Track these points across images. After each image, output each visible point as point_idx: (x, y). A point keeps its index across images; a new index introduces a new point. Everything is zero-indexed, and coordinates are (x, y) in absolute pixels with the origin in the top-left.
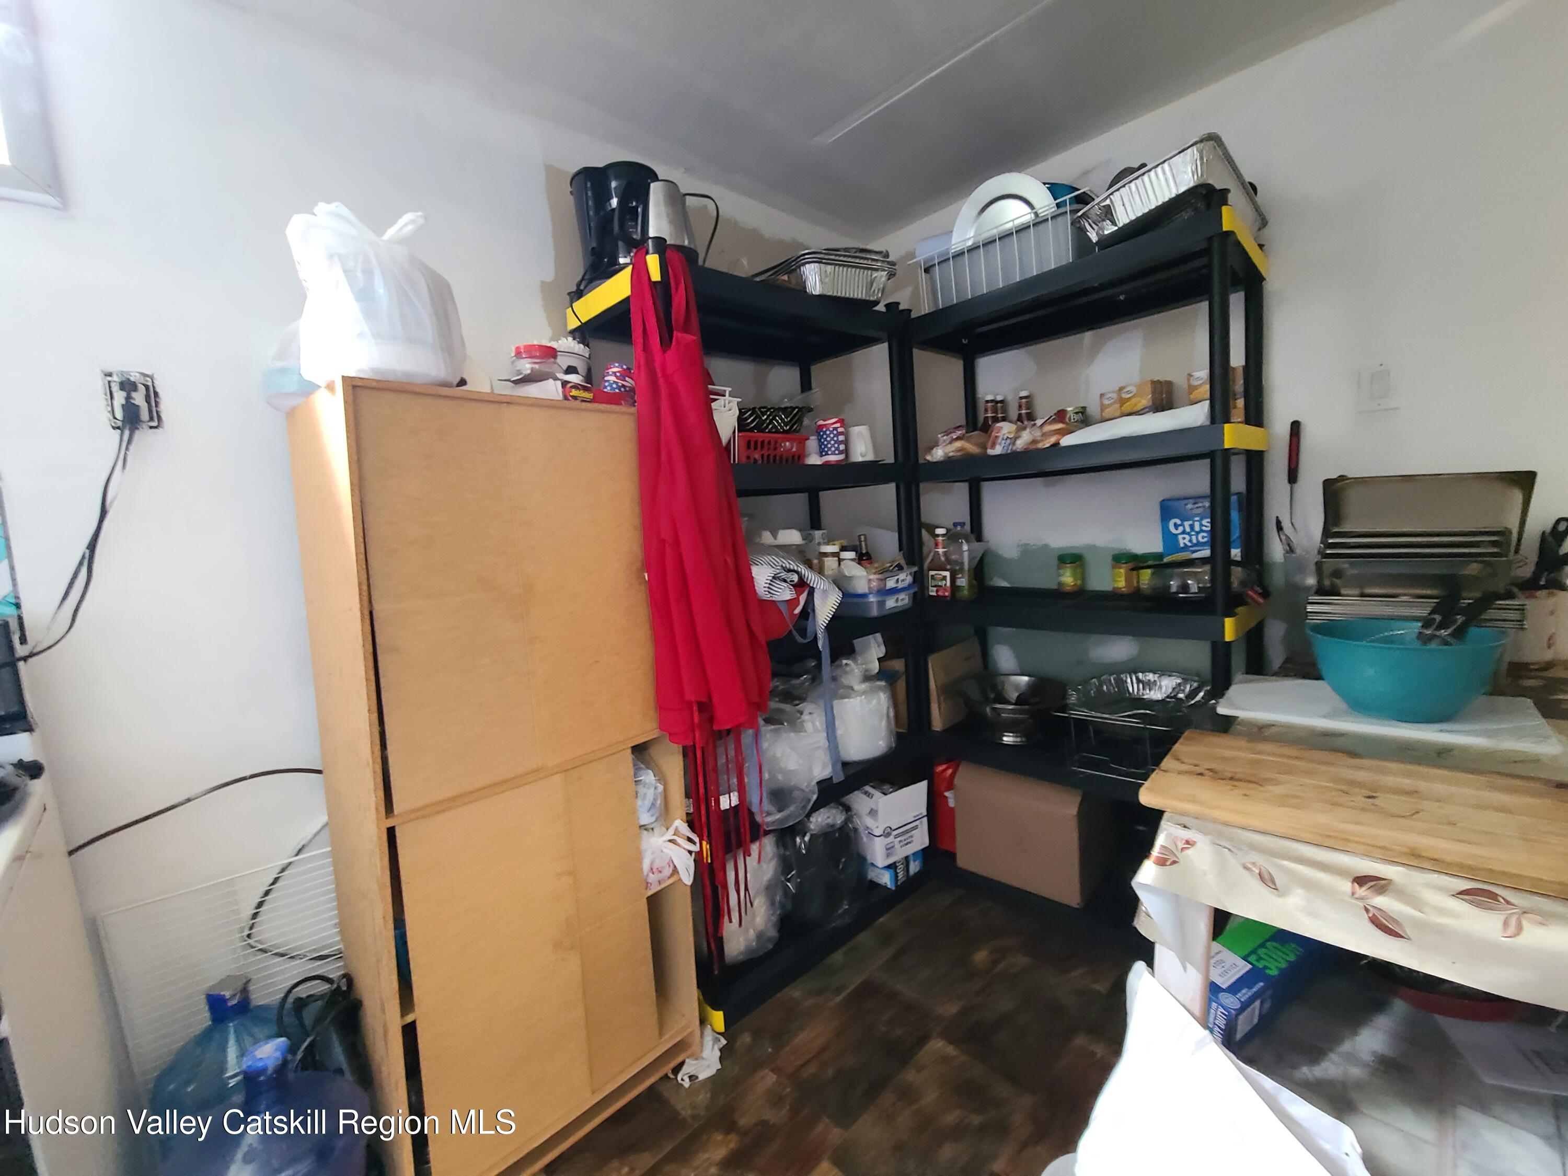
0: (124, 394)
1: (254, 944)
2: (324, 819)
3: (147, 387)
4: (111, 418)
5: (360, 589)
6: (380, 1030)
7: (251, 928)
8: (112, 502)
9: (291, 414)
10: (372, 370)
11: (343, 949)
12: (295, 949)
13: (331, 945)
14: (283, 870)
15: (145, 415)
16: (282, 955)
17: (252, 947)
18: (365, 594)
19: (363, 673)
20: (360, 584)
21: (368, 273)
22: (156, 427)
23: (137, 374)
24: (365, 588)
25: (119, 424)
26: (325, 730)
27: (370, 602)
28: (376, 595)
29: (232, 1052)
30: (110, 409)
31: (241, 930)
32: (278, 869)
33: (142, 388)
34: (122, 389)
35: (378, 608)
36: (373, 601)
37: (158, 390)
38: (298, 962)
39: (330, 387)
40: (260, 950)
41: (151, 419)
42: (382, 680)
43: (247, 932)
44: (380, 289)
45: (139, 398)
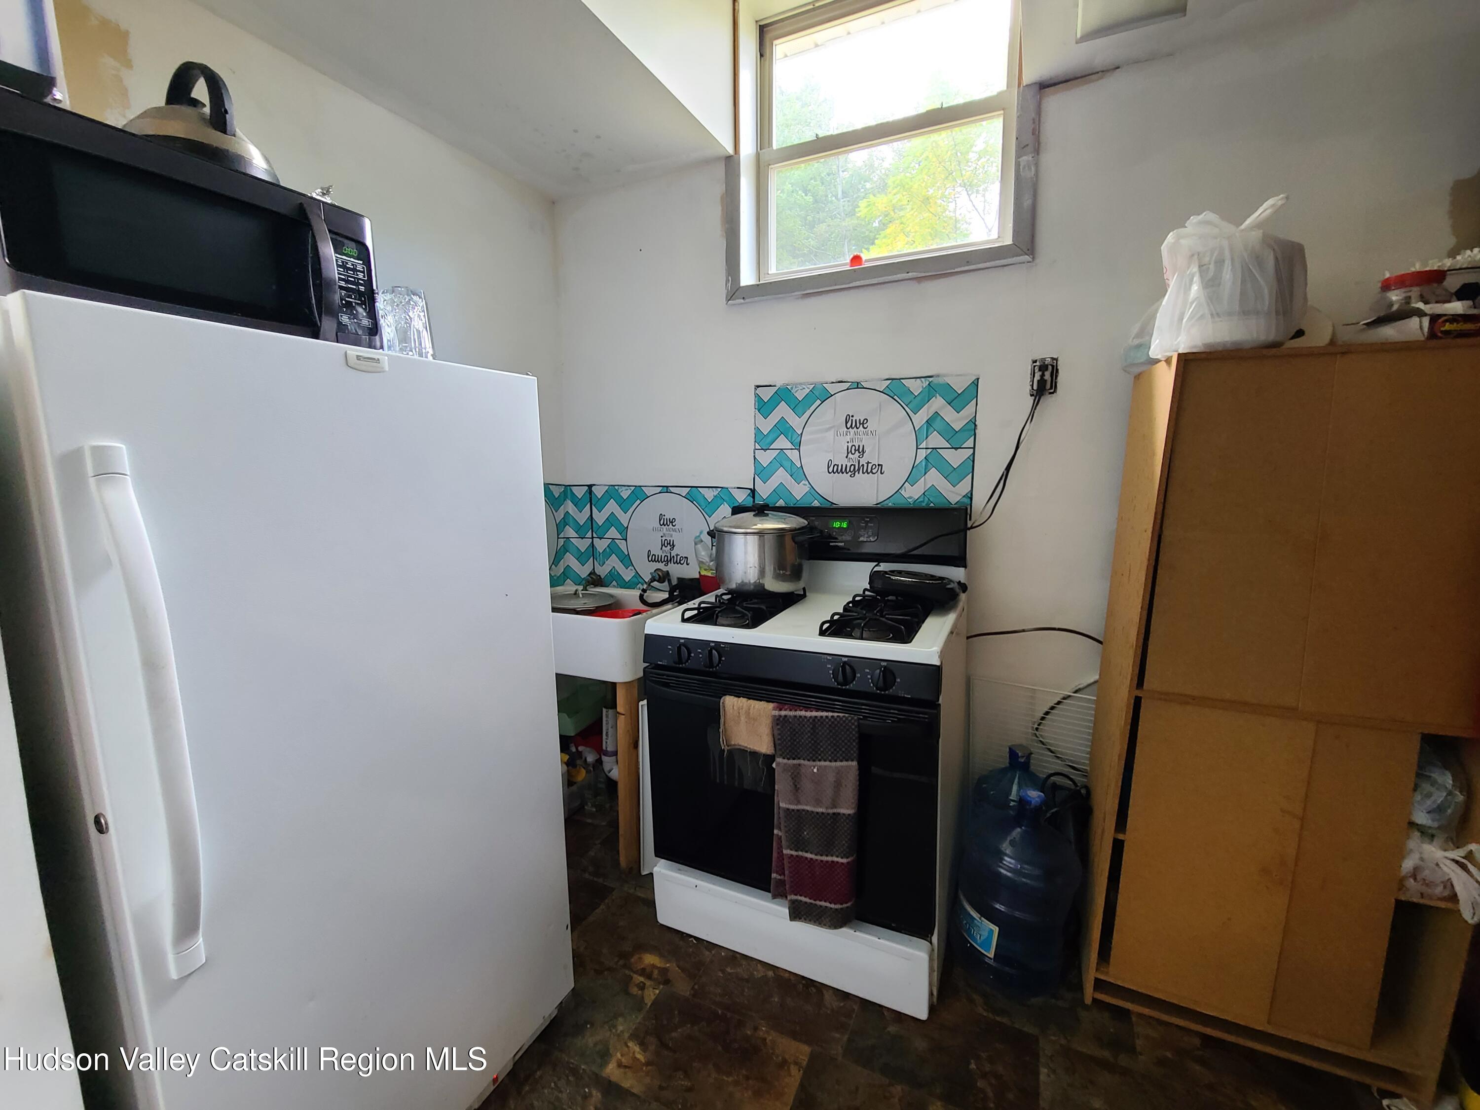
0: (1040, 373)
1: (1038, 735)
2: (1097, 677)
3: (1053, 366)
4: (1031, 389)
5: (1155, 518)
6: (1099, 831)
7: (1039, 725)
8: (1022, 442)
9: (1138, 377)
10: (1205, 345)
11: (1089, 771)
12: (1062, 753)
13: (1083, 764)
14: (1064, 698)
15: (1048, 386)
16: (1052, 752)
17: (1037, 737)
18: (1159, 521)
19: (1144, 579)
20: (1156, 514)
21: (1220, 263)
22: (1052, 393)
23: (1049, 359)
24: (1159, 517)
25: (1035, 393)
26: (1111, 613)
27: (1161, 527)
28: (1167, 522)
29: (1015, 788)
30: (1031, 383)
31: (1034, 723)
32: (1062, 696)
33: (1050, 367)
34: (1040, 370)
35: (1167, 533)
36: (1164, 527)
37: (1059, 368)
38: (1060, 762)
39: (1168, 361)
40: (1041, 741)
41: (1051, 388)
42: (1157, 589)
43: (1036, 726)
44: (1227, 275)
45: (1047, 376)
